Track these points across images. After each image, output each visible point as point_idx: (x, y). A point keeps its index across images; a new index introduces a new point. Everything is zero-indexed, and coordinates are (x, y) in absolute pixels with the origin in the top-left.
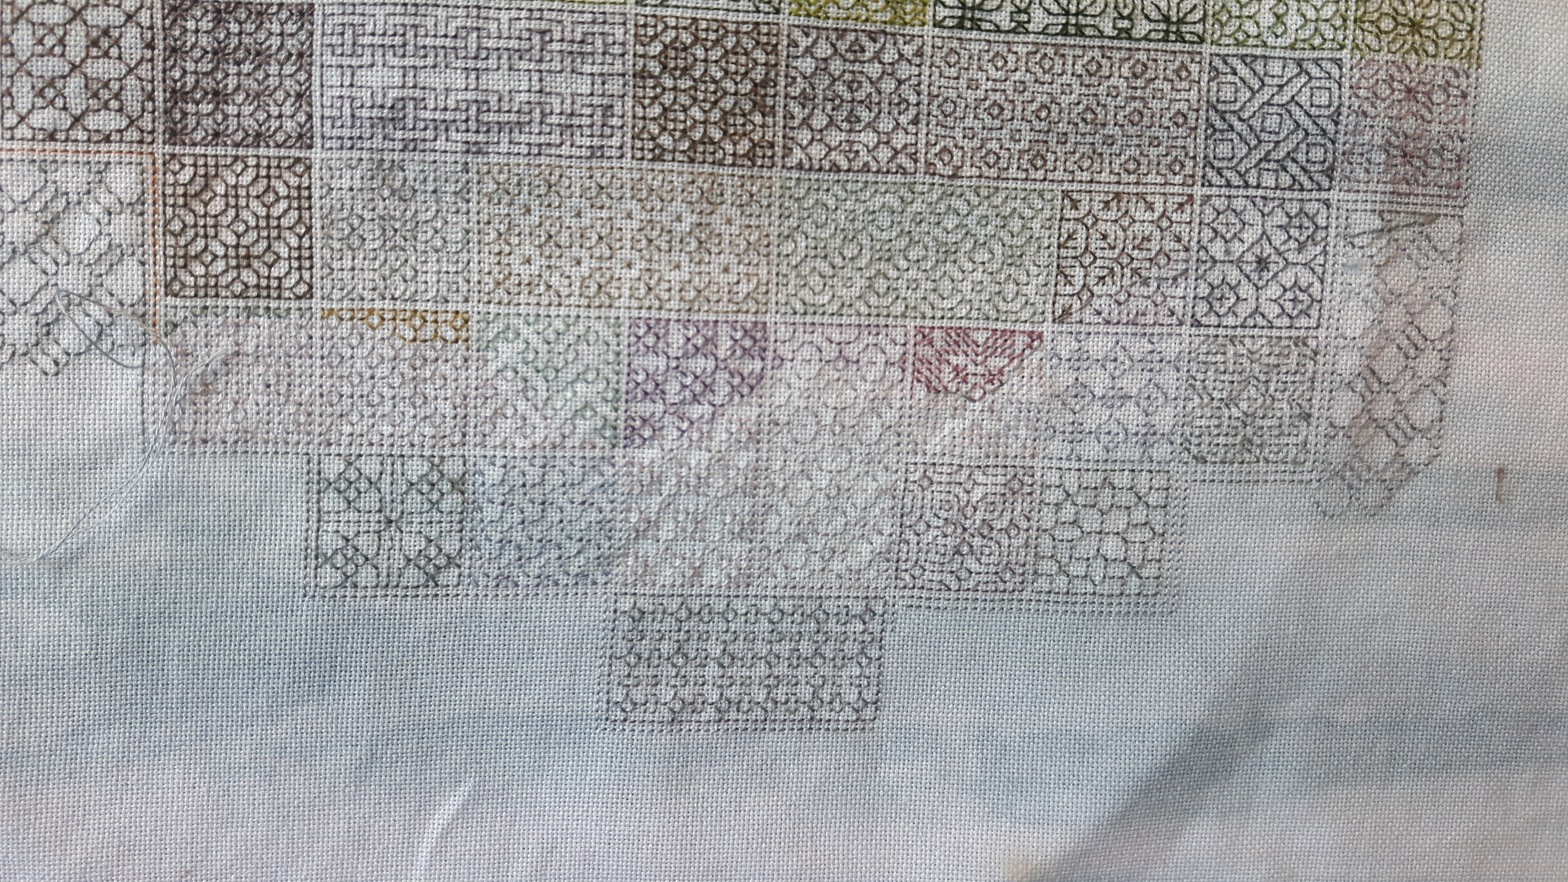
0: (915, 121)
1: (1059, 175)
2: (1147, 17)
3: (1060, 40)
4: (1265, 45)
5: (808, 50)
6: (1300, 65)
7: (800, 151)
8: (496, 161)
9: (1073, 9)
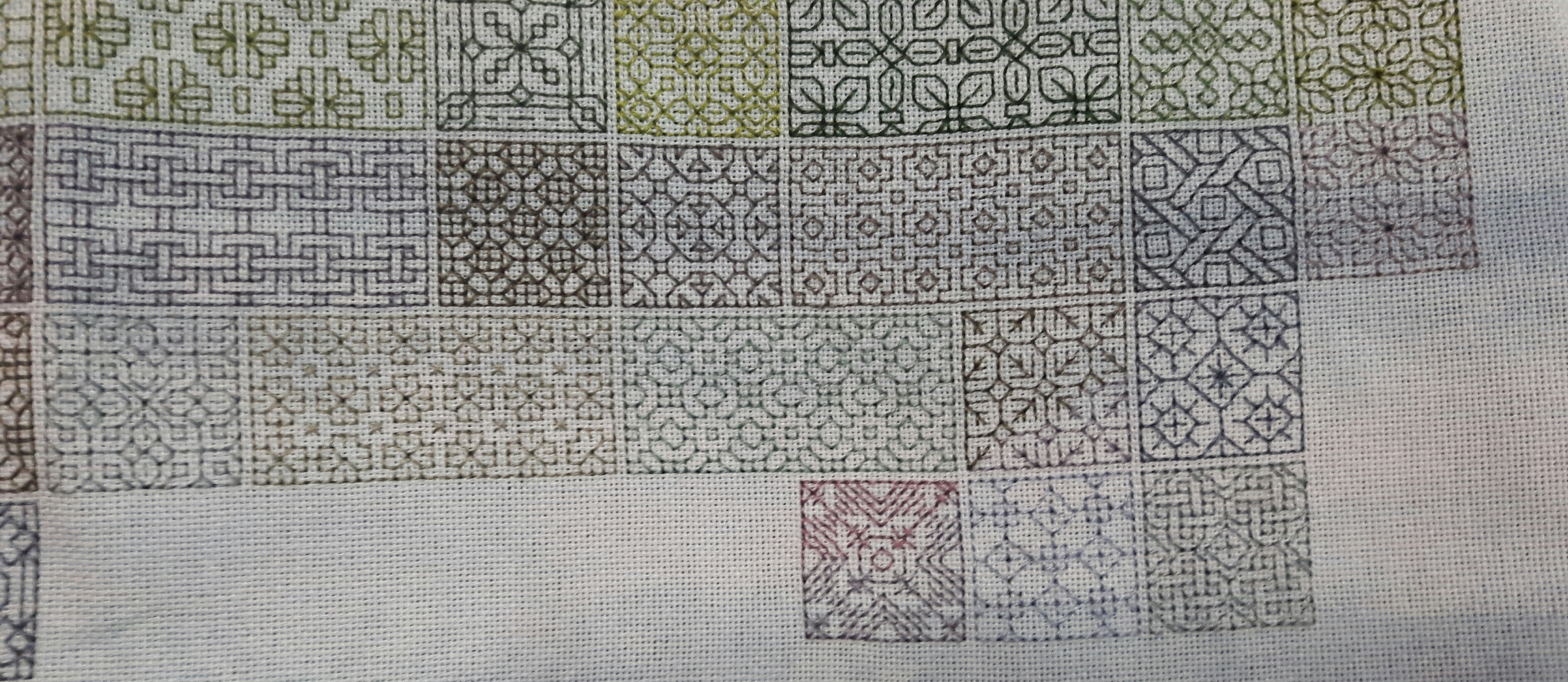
0: (776, 246)
1: (955, 294)
2: (1047, 98)
3: (941, 138)
5: (644, 171)
6: (1239, 137)
7: (641, 287)
8: (273, 314)
9: (953, 102)
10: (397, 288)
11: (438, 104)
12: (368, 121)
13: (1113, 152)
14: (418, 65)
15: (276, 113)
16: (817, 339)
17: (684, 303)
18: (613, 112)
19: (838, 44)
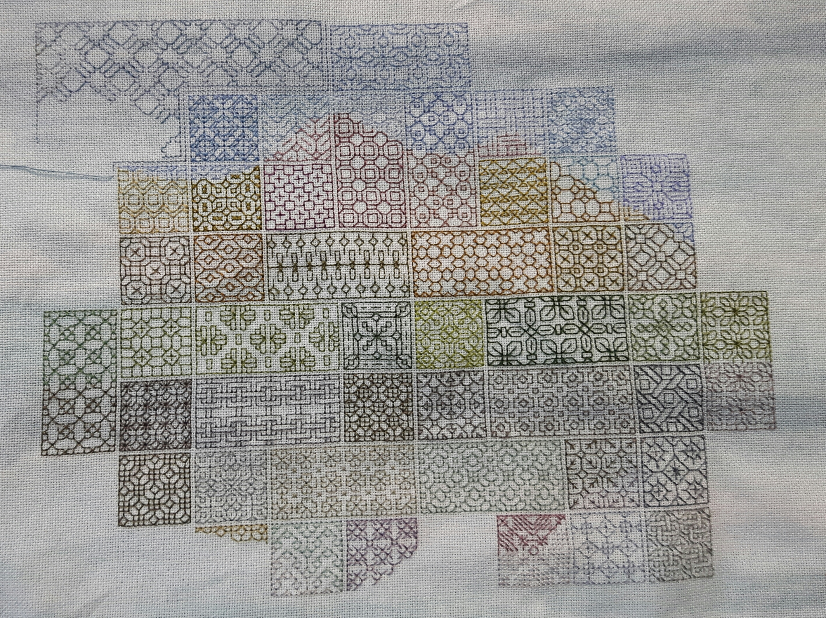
0: (483, 412)
1: (561, 432)
2: (599, 351)
3: (554, 366)
4: (660, 359)
5: (427, 384)
6: (679, 369)
7: (426, 431)
8: (280, 448)
9: (559, 351)
10: (328, 435)
11: (344, 359)
12: (317, 368)
13: (627, 373)
14: (336, 344)
15: (281, 366)
16: (502, 452)
17: (445, 438)
18: (414, 360)
19: (507, 328)
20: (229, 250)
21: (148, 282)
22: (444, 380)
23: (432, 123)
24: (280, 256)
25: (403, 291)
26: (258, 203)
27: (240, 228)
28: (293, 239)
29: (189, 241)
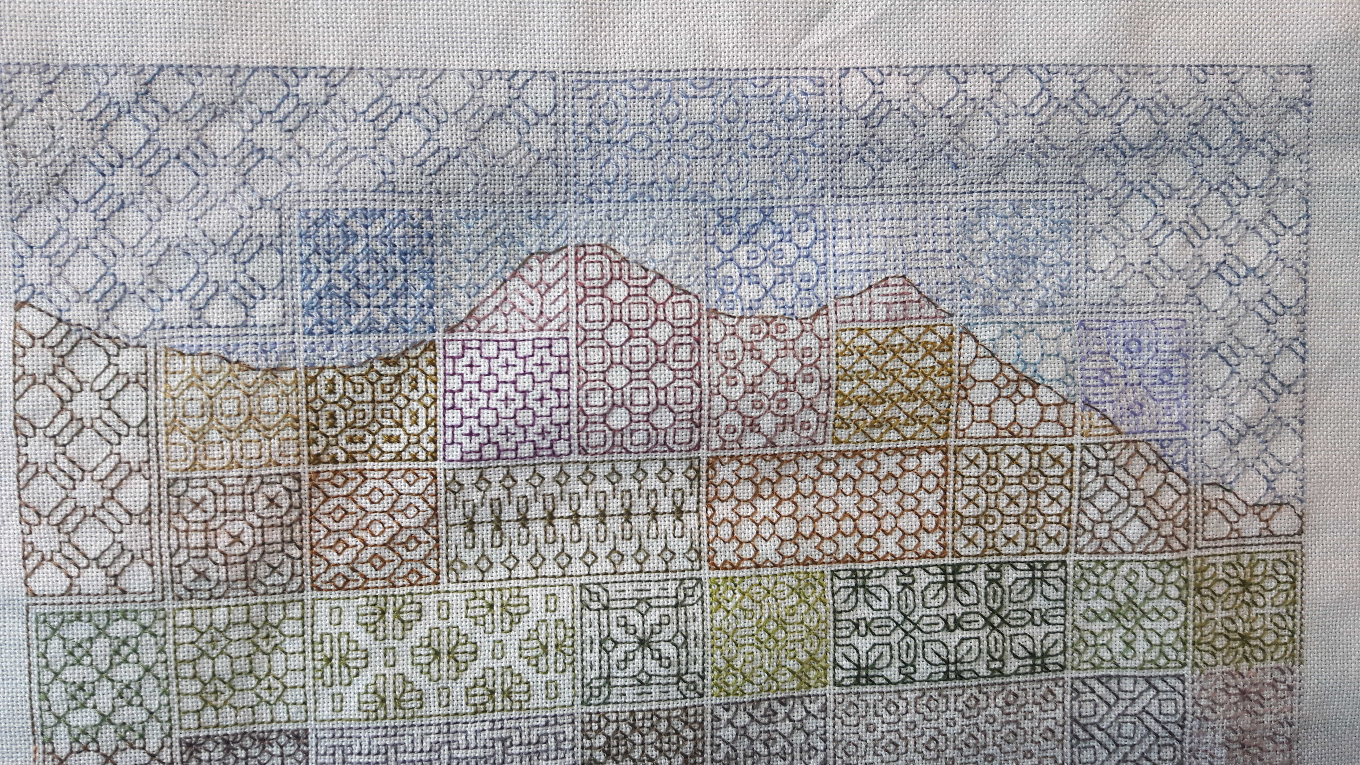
2: (1015, 656)
3: (943, 684)
4: (1118, 666)
5: (730, 722)
9: (952, 658)
11: (583, 686)
12: (533, 704)
13: (1059, 691)
14: (569, 660)
15: (467, 703)
18: (708, 682)
19: (868, 620)
20: (376, 496)
21: (221, 560)
22: (757, 714)
23: (752, 263)
24: (469, 506)
25: (689, 559)
26: (432, 413)
27: (398, 456)
28: (495, 476)
29: (299, 481)
